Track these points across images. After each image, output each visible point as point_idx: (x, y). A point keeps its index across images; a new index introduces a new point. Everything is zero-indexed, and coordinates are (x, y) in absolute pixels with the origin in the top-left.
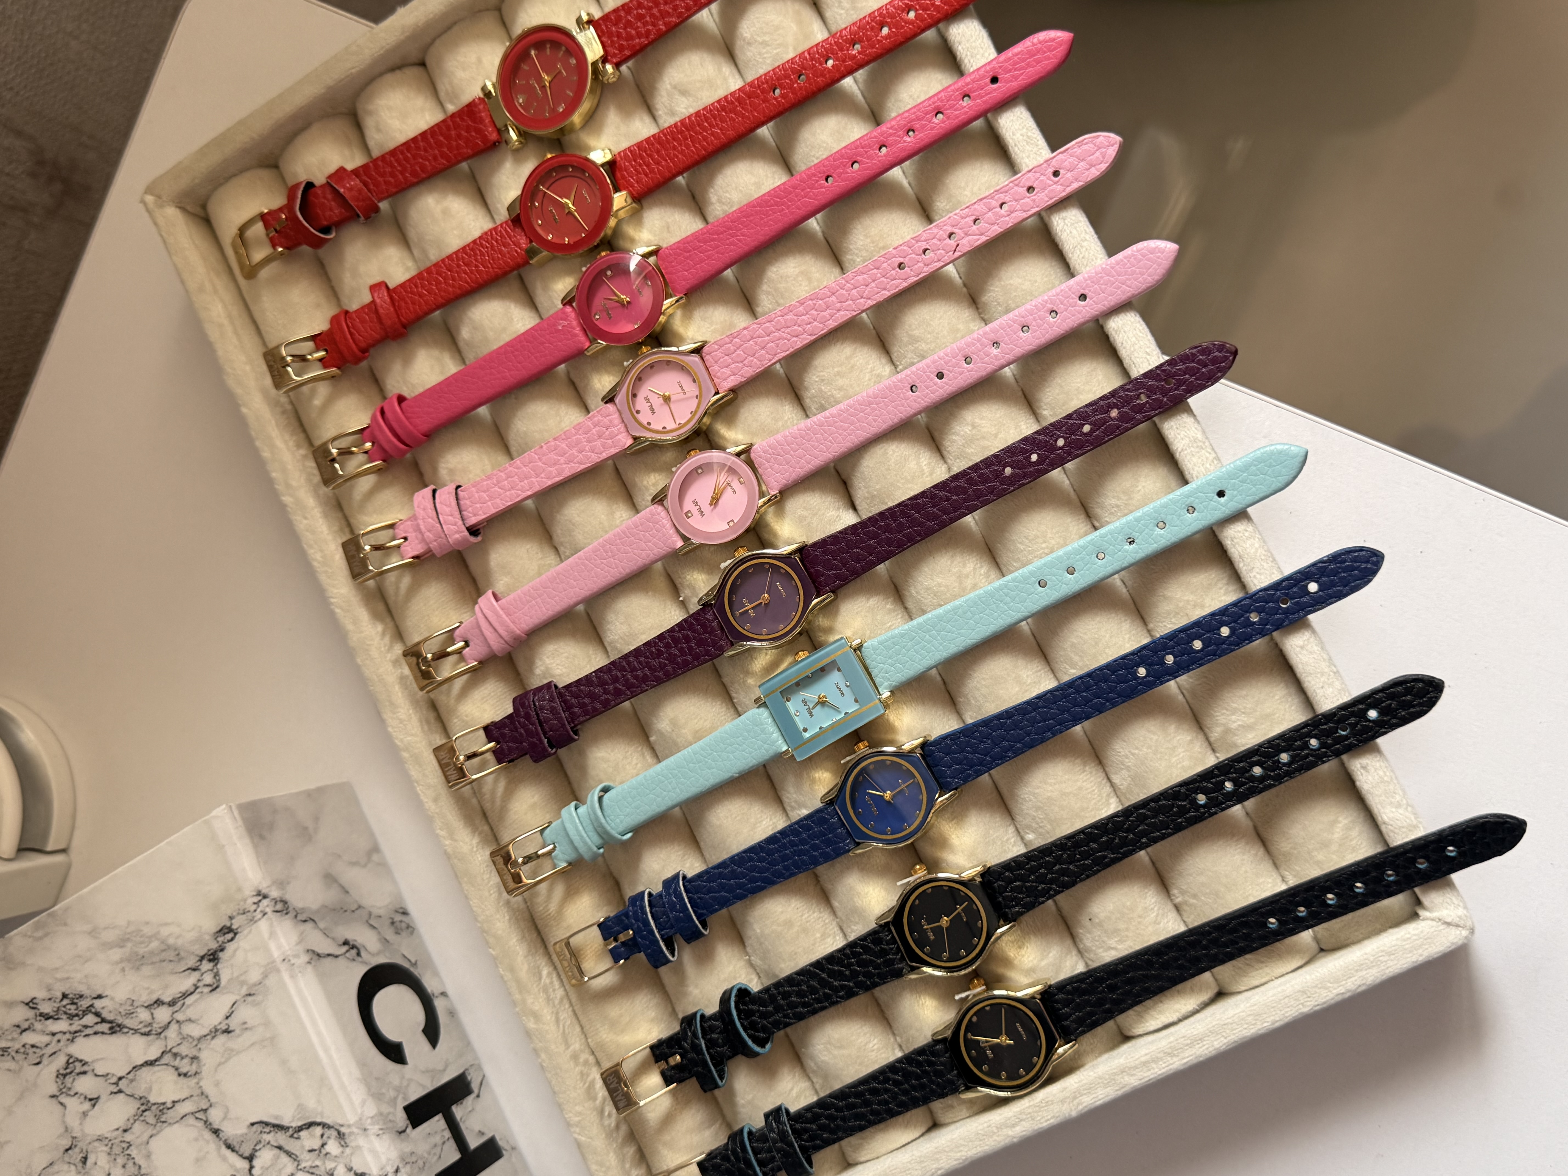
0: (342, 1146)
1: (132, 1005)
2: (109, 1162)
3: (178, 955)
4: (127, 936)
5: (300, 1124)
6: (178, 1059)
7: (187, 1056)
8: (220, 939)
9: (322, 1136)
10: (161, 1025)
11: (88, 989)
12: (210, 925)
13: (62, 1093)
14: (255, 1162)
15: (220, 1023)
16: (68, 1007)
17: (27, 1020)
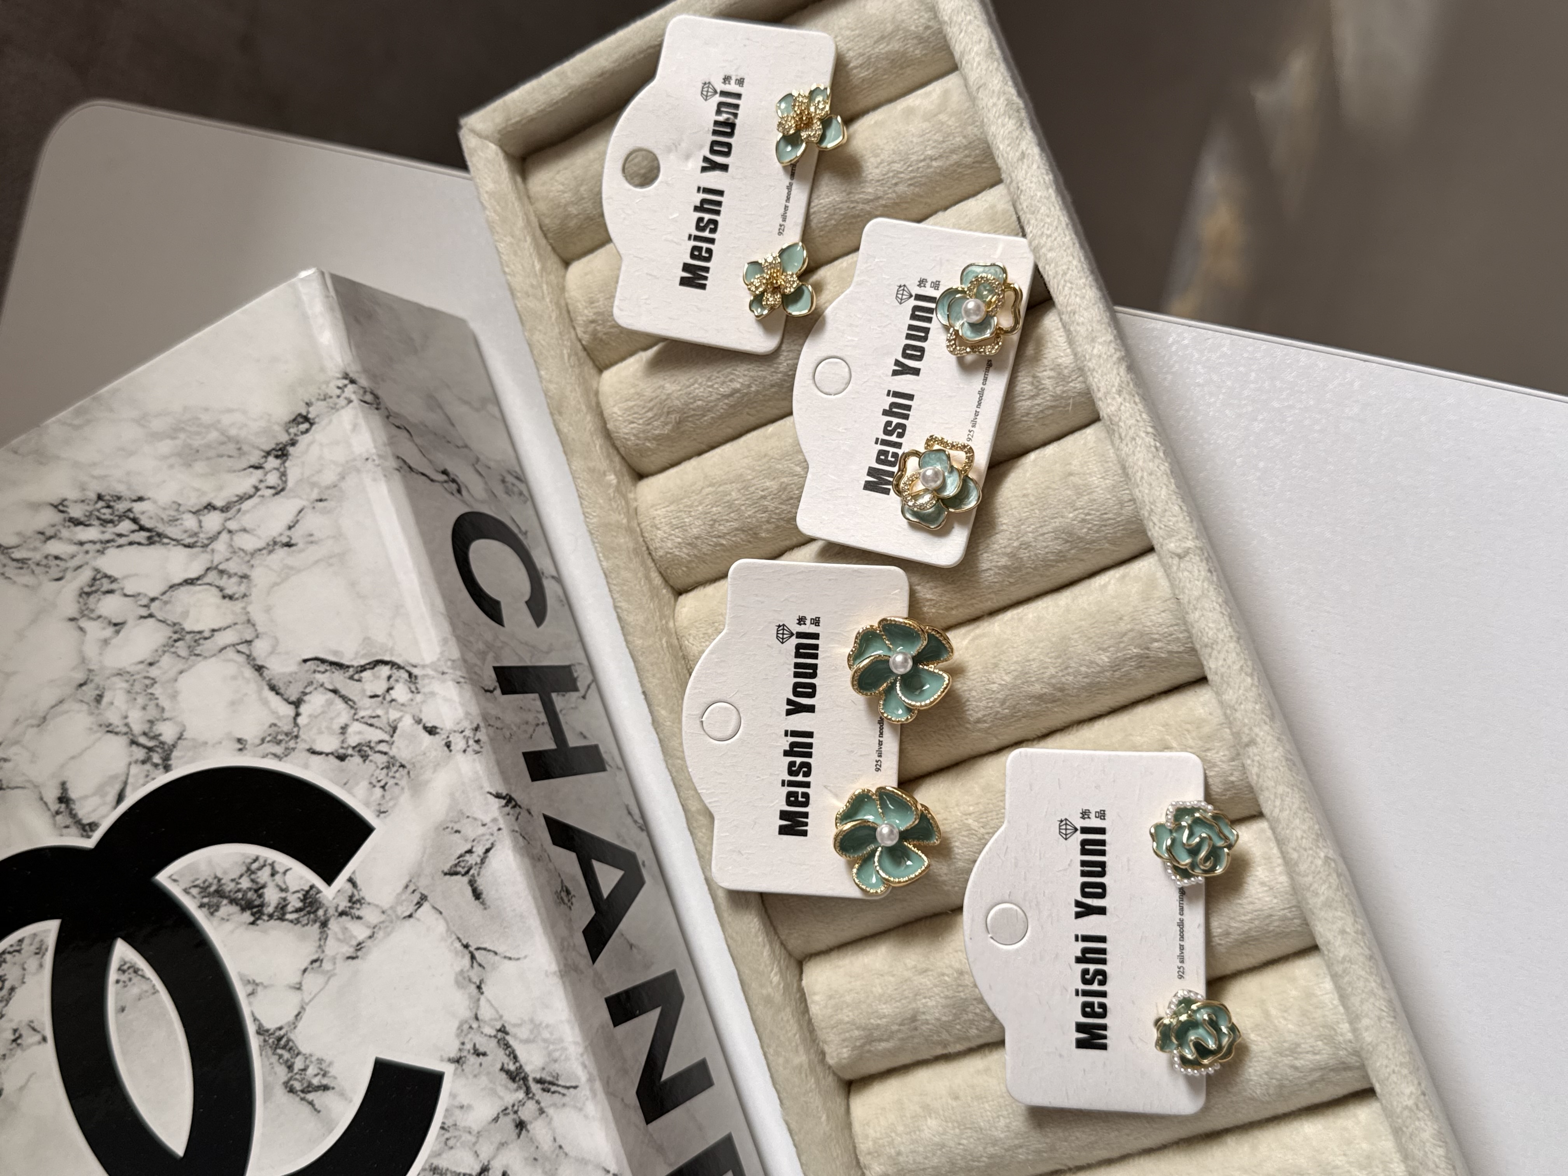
0: (412, 692)
1: (177, 510)
2: (127, 702)
3: (239, 449)
4: (183, 425)
5: (363, 662)
6: (225, 577)
7: (236, 574)
8: (293, 430)
9: (389, 678)
10: (208, 536)
11: (129, 489)
12: (284, 413)
13: (84, 616)
14: (303, 709)
15: (281, 535)
16: (104, 511)
17: (53, 526)
